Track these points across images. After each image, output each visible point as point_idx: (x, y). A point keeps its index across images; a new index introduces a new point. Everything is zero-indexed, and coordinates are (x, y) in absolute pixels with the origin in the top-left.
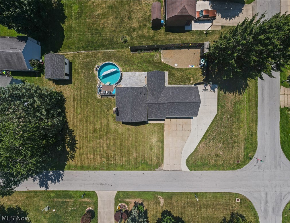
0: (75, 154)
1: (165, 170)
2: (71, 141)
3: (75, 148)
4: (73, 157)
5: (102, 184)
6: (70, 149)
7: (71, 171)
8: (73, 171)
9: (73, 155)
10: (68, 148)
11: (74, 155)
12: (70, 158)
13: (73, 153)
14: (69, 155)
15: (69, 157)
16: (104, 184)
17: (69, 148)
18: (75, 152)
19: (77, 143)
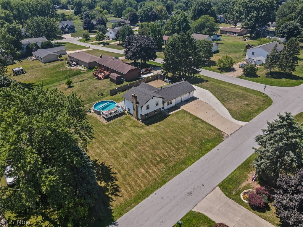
0: (116, 183)
1: (231, 135)
2: (100, 172)
3: (112, 175)
4: (116, 190)
5: (190, 194)
6: (106, 181)
7: (128, 212)
8: (130, 211)
9: (115, 187)
10: (101, 183)
11: (116, 185)
12: (112, 194)
13: (113, 183)
14: (108, 192)
15: (110, 194)
16: (192, 190)
17: (103, 182)
18: (117, 180)
19: (111, 169)
